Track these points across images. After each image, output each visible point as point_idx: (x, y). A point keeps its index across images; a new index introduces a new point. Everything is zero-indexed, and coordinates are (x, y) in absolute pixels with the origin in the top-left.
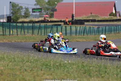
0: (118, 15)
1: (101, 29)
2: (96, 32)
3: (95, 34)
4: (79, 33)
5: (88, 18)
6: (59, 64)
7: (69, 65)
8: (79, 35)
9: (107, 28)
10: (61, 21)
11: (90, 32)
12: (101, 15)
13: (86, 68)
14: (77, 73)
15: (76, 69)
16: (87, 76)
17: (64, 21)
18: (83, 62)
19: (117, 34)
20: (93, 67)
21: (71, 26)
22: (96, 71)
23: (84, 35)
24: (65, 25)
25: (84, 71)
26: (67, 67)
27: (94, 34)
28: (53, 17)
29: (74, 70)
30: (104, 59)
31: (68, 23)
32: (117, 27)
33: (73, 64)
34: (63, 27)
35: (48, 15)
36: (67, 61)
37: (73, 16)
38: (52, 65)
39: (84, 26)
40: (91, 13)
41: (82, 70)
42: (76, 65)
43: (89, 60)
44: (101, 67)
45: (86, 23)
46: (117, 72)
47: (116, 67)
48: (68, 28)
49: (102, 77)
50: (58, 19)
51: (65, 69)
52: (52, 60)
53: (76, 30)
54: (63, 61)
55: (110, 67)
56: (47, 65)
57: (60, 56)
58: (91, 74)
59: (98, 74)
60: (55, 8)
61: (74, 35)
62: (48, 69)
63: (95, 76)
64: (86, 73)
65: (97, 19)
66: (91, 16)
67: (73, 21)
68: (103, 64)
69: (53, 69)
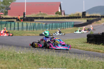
0: (63, 13)
1: (48, 25)
2: (44, 28)
3: (44, 29)
4: (30, 29)
5: (37, 16)
6: (13, 54)
7: (21, 56)
8: (29, 30)
9: (54, 24)
10: (14, 18)
11: (39, 27)
12: (49, 13)
13: (35, 58)
14: (28, 62)
15: (27, 59)
16: (37, 65)
17: (16, 18)
18: (33, 53)
19: (62, 30)
20: (41, 57)
21: (22, 23)
22: (44, 61)
23: (33, 31)
24: (17, 22)
25: (34, 61)
26: (20, 57)
27: (42, 29)
28: (7, 15)
29: (25, 60)
30: (51, 51)
31: (20, 20)
32: (62, 24)
33: (25, 55)
34: (16, 23)
35: (3, 12)
36: (19, 52)
37: (24, 14)
38: (6, 56)
39: (33, 22)
40: (40, 12)
41: (32, 60)
42: (27, 56)
43: (38, 52)
44: (48, 58)
45: (35, 20)
46: (62, 62)
47: (61, 57)
48: (20, 24)
49: (50, 66)
50: (12, 16)
51: (17, 59)
52: (7, 51)
53: (27, 26)
54: (16, 52)
55: (57, 58)
56: (2, 55)
57: (13, 48)
58: (40, 64)
59: (46, 63)
60: (9, 7)
61: (25, 30)
62: (3, 59)
63: (43, 65)
64: (36, 63)
65: (45, 17)
66: (40, 14)
67: (25, 18)
68: (50, 55)
69: (7, 59)
